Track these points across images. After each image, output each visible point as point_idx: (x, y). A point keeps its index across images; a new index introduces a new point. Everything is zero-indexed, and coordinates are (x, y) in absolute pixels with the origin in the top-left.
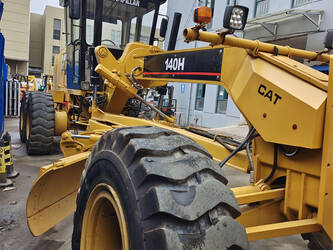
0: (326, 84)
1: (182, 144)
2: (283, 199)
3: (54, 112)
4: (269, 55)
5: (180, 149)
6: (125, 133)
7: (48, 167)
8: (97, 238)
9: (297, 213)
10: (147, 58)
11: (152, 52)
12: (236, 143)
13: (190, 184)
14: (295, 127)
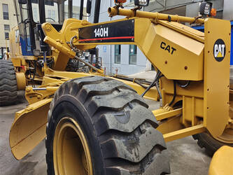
0: (203, 38)
1: (117, 85)
2: (182, 115)
3: (15, 74)
4: (165, 22)
5: (117, 89)
6: (78, 82)
7: (21, 112)
8: (64, 154)
9: (191, 122)
10: (81, 29)
11: (82, 24)
12: (148, 83)
13: (126, 110)
14: (186, 68)
